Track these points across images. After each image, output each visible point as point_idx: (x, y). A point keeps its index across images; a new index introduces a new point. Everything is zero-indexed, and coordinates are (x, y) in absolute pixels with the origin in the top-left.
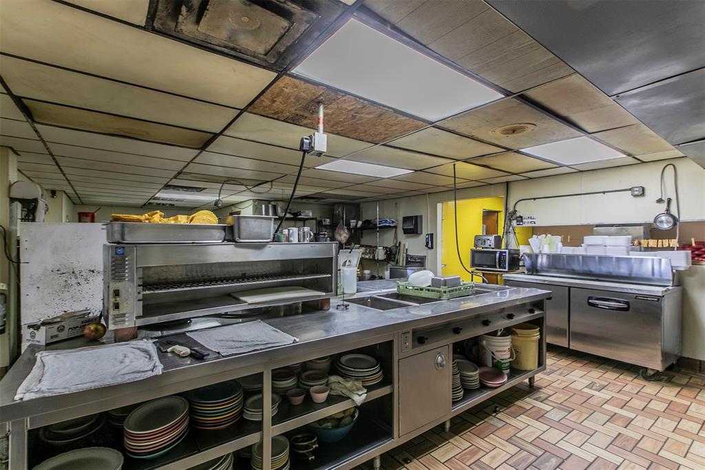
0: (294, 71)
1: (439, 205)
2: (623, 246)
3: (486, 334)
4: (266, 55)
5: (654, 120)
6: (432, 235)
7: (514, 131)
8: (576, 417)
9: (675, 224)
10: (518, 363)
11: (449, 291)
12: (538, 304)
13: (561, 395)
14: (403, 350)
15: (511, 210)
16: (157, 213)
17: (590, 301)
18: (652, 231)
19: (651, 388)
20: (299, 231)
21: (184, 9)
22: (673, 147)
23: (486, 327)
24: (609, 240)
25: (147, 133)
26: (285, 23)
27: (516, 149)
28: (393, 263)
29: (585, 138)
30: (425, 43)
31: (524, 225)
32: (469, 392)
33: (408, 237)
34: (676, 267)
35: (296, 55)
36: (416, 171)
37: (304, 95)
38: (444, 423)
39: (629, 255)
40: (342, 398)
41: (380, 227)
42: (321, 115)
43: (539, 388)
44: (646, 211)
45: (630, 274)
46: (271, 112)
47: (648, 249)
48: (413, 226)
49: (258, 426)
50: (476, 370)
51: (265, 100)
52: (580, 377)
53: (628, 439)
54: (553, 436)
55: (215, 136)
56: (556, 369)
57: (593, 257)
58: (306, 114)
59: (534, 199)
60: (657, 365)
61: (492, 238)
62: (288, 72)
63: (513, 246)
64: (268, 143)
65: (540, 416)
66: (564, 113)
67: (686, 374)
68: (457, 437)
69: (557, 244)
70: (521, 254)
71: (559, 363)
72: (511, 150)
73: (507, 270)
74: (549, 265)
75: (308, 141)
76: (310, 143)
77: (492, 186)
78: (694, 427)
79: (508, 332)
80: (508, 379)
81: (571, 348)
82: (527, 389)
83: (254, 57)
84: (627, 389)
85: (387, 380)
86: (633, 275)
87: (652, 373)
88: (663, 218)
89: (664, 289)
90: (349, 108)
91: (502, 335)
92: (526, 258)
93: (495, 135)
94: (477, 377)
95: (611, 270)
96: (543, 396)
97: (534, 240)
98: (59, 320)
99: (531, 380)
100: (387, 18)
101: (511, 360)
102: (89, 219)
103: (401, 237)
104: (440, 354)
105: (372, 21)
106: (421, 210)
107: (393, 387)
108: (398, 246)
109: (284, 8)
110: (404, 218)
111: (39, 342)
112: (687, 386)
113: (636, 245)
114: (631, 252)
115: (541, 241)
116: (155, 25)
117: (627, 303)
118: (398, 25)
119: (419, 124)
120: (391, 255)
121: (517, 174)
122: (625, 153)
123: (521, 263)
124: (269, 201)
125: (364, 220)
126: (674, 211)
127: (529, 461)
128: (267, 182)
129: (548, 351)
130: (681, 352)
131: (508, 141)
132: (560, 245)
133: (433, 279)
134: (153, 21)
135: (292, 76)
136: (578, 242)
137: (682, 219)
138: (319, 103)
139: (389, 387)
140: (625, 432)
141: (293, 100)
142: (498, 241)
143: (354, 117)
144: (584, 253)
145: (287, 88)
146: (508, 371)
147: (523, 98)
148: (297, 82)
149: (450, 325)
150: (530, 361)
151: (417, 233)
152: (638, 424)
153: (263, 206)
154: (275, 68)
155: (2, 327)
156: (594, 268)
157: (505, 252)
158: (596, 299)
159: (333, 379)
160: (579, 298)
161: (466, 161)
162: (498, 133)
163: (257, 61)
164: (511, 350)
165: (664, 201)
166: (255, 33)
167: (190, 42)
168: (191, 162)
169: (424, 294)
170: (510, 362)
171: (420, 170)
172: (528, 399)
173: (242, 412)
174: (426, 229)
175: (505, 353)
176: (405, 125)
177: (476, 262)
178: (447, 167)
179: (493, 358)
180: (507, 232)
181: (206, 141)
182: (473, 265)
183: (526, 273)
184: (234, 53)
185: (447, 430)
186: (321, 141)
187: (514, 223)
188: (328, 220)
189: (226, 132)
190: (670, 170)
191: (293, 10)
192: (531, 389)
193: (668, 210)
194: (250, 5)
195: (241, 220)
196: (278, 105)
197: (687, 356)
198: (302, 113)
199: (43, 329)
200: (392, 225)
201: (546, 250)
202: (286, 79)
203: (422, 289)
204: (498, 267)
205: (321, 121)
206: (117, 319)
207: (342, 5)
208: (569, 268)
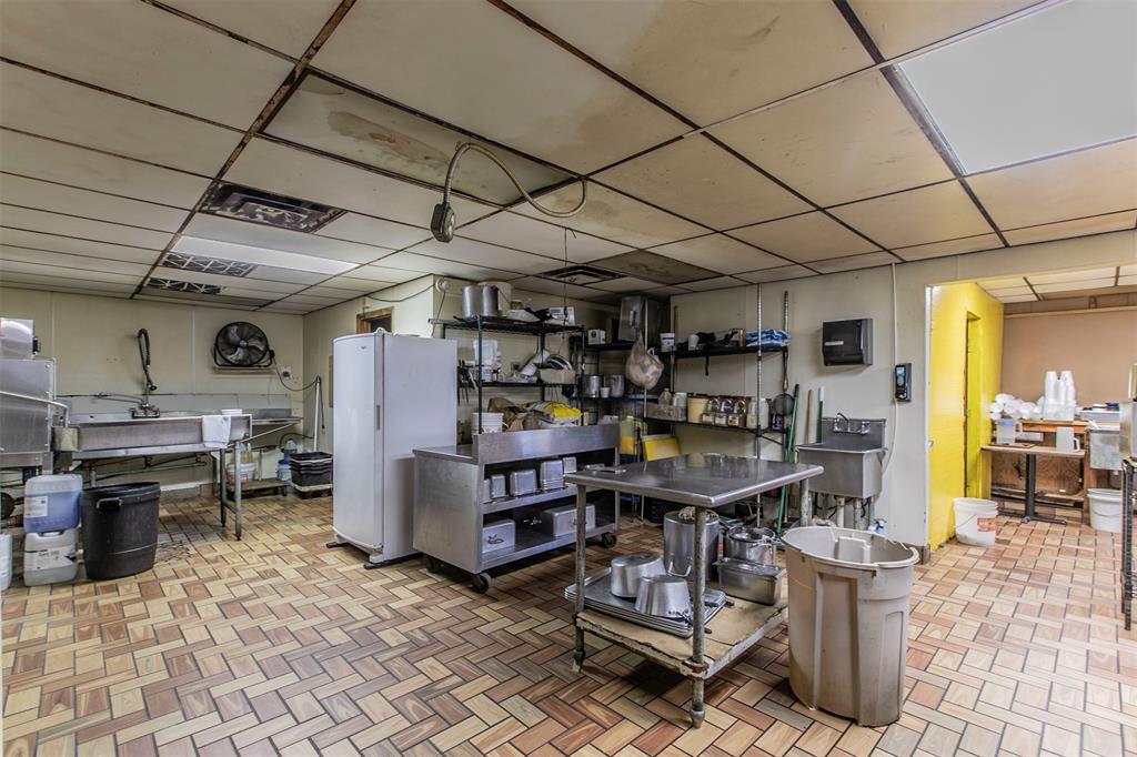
6: (907, 367)
106: (873, 304)
108: (793, 395)
110: (827, 325)
120: (774, 417)
151: (858, 362)
188: (602, 334)
200: (782, 345)
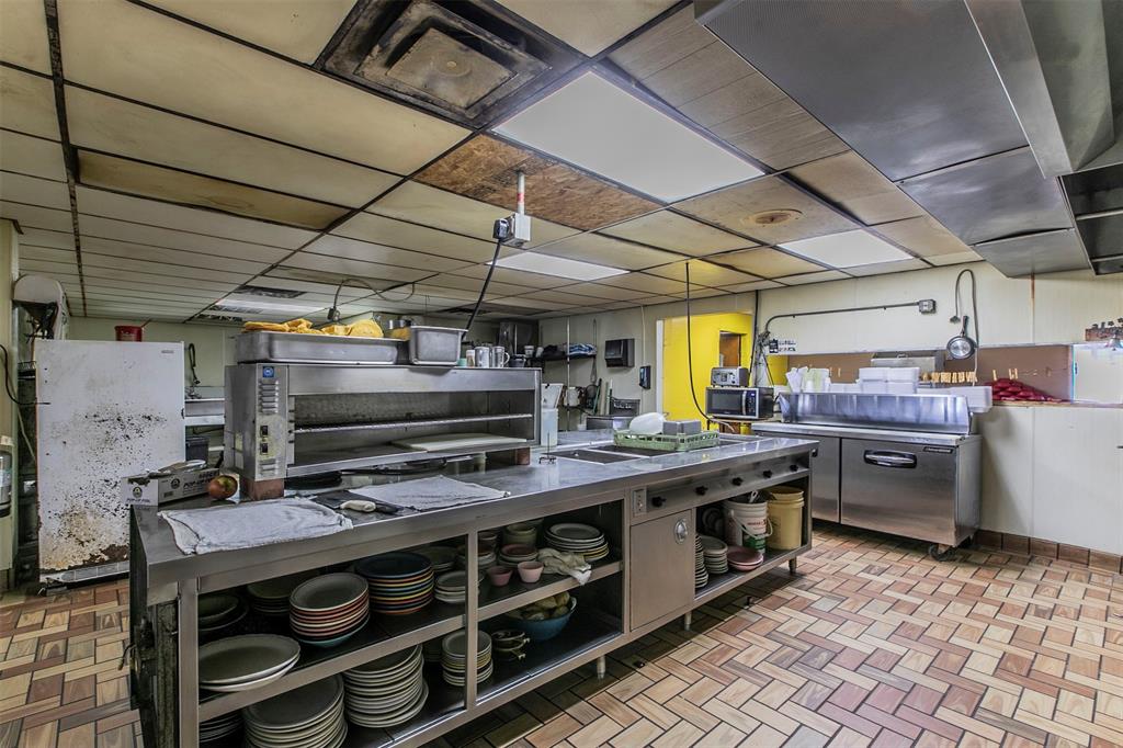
0: (498, 129)
1: (659, 324)
2: (908, 381)
3: (730, 499)
4: (467, 109)
5: (948, 212)
6: (648, 368)
7: (772, 219)
8: (850, 606)
9: (972, 352)
10: (775, 541)
11: (688, 440)
12: (800, 459)
13: (831, 582)
14: (635, 514)
15: (762, 330)
16: (300, 323)
17: (868, 456)
18: (947, 362)
19: (942, 570)
20: (491, 351)
21: (377, 48)
22: (969, 247)
23: (738, 488)
24: (892, 374)
25: (251, 206)
26: (505, 73)
27: (773, 244)
28: (590, 412)
29: (861, 232)
30: (673, 105)
31: (780, 353)
32: (714, 578)
33: (612, 372)
34: (975, 408)
35: (504, 110)
36: (632, 271)
37: (501, 161)
38: (683, 617)
39: (916, 392)
40: (558, 577)
41: (571, 357)
42: (522, 190)
43: (802, 575)
44: (938, 333)
45: (918, 420)
46: (446, 181)
47: (941, 385)
48: (620, 354)
49: (461, 608)
50: (723, 548)
51: (444, 166)
52: (854, 559)
53: (914, 627)
54: (822, 628)
55: (353, 212)
56: (823, 551)
57: (870, 397)
58: (496, 187)
59: (794, 316)
60: (949, 539)
61: (736, 372)
62: (488, 131)
63: (765, 383)
64: (429, 224)
65: (806, 607)
66: (837, 198)
67: (985, 552)
68: (701, 636)
69: (824, 380)
70: (776, 394)
71: (827, 543)
72: (767, 244)
73: (756, 417)
74: (813, 408)
75: (505, 225)
76: (508, 228)
77: (737, 297)
78: (991, 610)
79: (764, 495)
80: (765, 560)
81: (842, 523)
82: (787, 576)
83: (449, 110)
84: (913, 571)
85: (615, 555)
86: (921, 421)
87: (943, 550)
88: (959, 343)
89: (959, 437)
90: (558, 181)
91: (757, 501)
92: (784, 399)
93: (748, 223)
94: (725, 557)
95: (894, 416)
96: (808, 584)
97: (793, 375)
98: (169, 472)
99: (792, 563)
100: (631, 72)
101: (767, 535)
102: (133, 336)
103: (603, 371)
104: (680, 521)
105: (614, 76)
106: (633, 330)
107: (623, 563)
108: (597, 386)
109: (506, 55)
110: (607, 342)
111: (148, 501)
112: (986, 565)
113: (924, 380)
114: (918, 390)
115: (802, 375)
116: (327, 64)
117: (914, 457)
118: (644, 82)
119: (649, 204)
120: (588, 399)
121: (770, 279)
122: (911, 253)
123: (776, 408)
124: (398, 316)
125: (546, 346)
126: (971, 334)
127: (794, 658)
128: (406, 284)
129: (813, 529)
130: (980, 522)
131: (763, 233)
132: (828, 380)
133: (665, 424)
134: (326, 60)
135: (492, 135)
136: (851, 377)
137: (983, 343)
138: (519, 172)
139: (618, 563)
140: (912, 620)
141: (483, 166)
142: (745, 374)
143: (562, 192)
144: (859, 392)
145: (479, 151)
146: (763, 551)
147: (788, 177)
148: (496, 143)
149: (692, 483)
150: (791, 537)
151: (627, 366)
152: (925, 611)
153: (391, 322)
154: (471, 124)
155: (6, 506)
156: (872, 412)
157: (755, 392)
158: (876, 453)
159: (546, 552)
160: (853, 453)
161: (703, 259)
162: (752, 222)
163: (449, 114)
164: (766, 523)
165: (959, 320)
166: (461, 81)
167: (370, 88)
168: (300, 250)
169: (653, 445)
170: (766, 538)
171: (639, 271)
172: (789, 588)
173: (433, 593)
174: (639, 360)
175: (760, 526)
176: (630, 206)
177: (714, 407)
178: (677, 267)
179: (744, 534)
180: (756, 364)
181: (334, 218)
182: (710, 410)
183: (783, 420)
184: (424, 104)
185: (688, 627)
186: (523, 225)
187: (766, 350)
189: (371, 208)
190: (966, 278)
191: (517, 58)
192: (793, 576)
193: (964, 332)
194: (467, 50)
195: (420, 333)
196: (461, 172)
197: (986, 529)
198: (490, 185)
199: (154, 483)
200: (589, 353)
201: (809, 388)
202: (482, 140)
203: (650, 439)
204: (744, 412)
205: (522, 197)
206: (265, 467)
207: (580, 56)
208: (840, 413)
